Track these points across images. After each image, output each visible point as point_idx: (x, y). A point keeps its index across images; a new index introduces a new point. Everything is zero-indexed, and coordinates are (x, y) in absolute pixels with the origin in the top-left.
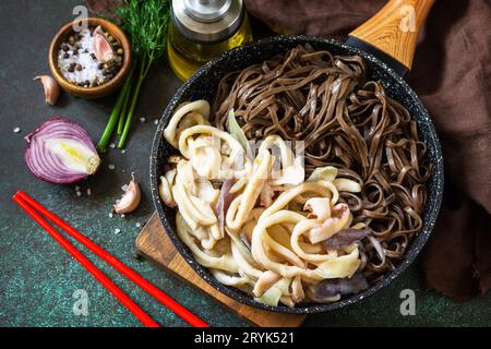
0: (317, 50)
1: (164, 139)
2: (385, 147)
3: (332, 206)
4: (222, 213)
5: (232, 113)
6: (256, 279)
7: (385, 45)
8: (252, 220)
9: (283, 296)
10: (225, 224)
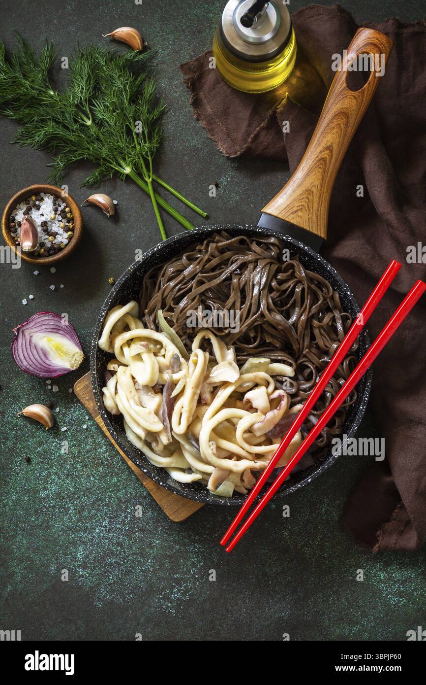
0: (234, 237)
1: (100, 350)
2: (312, 327)
3: (269, 395)
4: (167, 420)
5: (160, 314)
6: (210, 475)
7: (298, 220)
8: (196, 418)
9: (236, 486)
10: (171, 429)
